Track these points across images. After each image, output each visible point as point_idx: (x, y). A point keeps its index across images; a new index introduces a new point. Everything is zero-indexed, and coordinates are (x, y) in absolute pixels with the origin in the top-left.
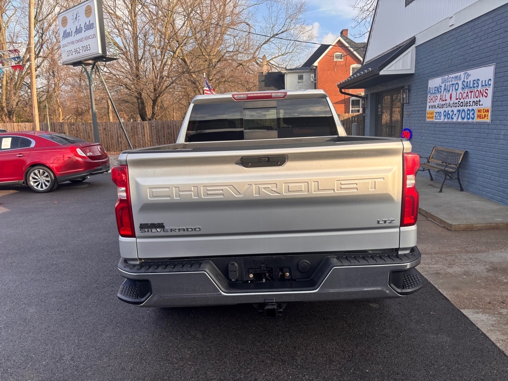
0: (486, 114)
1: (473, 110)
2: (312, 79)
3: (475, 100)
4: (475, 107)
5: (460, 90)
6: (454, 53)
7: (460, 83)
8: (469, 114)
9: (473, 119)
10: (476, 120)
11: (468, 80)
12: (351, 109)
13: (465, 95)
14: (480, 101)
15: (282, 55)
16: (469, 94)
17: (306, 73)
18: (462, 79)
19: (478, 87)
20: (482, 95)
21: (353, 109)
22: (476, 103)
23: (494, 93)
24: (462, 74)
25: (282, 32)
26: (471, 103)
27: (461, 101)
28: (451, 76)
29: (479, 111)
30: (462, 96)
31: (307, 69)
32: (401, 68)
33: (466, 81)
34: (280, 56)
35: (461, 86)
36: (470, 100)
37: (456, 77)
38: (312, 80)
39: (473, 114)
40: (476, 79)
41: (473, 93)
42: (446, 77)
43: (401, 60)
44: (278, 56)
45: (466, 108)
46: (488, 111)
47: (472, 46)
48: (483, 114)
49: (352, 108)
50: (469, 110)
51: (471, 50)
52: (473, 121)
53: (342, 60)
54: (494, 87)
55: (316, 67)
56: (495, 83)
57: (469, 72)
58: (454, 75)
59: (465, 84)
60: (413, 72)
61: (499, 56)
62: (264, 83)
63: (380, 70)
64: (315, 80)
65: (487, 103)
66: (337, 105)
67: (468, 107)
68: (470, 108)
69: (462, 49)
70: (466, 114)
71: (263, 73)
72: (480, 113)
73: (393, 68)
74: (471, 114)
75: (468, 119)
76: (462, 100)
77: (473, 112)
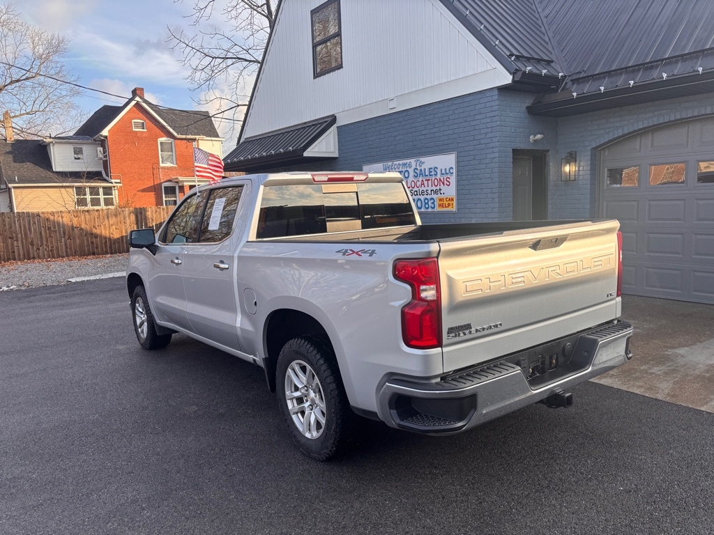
0: (451, 202)
1: (432, 199)
2: (99, 153)
3: (434, 188)
4: (434, 196)
5: (411, 178)
6: (397, 138)
7: (411, 171)
8: (428, 203)
9: (433, 208)
10: (437, 209)
11: (422, 168)
12: (164, 199)
13: (419, 184)
14: (440, 190)
15: (28, 114)
16: (426, 183)
17: (87, 146)
18: (414, 167)
19: (436, 175)
20: (443, 184)
21: (167, 199)
22: (436, 192)
23: (458, 181)
24: (413, 161)
25: (27, 79)
26: (429, 192)
27: (414, 190)
28: (397, 163)
29: (440, 200)
30: (415, 184)
31: (89, 139)
32: (324, 150)
33: (418, 167)
34: (23, 114)
35: (412, 173)
36: (426, 188)
37: (404, 165)
38: (101, 156)
39: (433, 203)
40: (433, 167)
41: (430, 182)
42: (390, 163)
43: (324, 141)
44: (21, 115)
45: (422, 198)
46: (452, 200)
47: (423, 132)
48: (447, 203)
49: (166, 197)
50: (426, 199)
51: (423, 137)
52: (433, 210)
53: (145, 130)
54: (458, 176)
55: (106, 137)
56: (458, 171)
57: (423, 159)
58: (401, 162)
59: (418, 172)
60: (336, 155)
61: (460, 145)
62: (11, 156)
63: (304, 150)
64: (105, 157)
65: (450, 191)
66: (143, 193)
67: (425, 196)
68: (429, 197)
69: (410, 135)
70: (423, 204)
71: (6, 140)
72: (442, 202)
73: (316, 150)
74: (430, 203)
75: (428, 208)
76: (416, 189)
77: (432, 201)
